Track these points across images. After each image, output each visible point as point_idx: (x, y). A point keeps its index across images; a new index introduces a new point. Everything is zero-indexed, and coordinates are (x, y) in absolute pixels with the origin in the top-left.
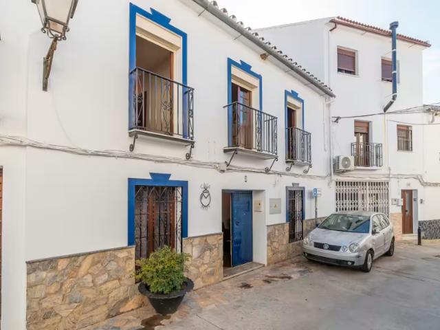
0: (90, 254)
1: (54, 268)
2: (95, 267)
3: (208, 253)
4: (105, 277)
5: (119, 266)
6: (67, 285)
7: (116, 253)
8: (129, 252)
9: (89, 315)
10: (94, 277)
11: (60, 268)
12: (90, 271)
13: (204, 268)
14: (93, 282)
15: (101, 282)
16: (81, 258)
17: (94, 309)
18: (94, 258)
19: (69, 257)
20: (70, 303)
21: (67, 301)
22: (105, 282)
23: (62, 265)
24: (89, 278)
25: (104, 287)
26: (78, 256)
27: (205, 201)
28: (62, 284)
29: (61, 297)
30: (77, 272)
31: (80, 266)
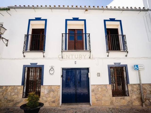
0: (10, 86)
1: (2, 88)
2: (11, 90)
3: (52, 93)
4: (14, 94)
5: (18, 91)
6: (4, 94)
7: (17, 87)
8: (21, 87)
9: (8, 104)
10: (11, 93)
11: (3, 89)
12: (10, 91)
13: (50, 99)
14: (10, 94)
15: (12, 95)
16: (8, 87)
17: (10, 102)
18: (11, 87)
19: (6, 86)
20: (4, 99)
21: (4, 98)
22: (13, 95)
23: (4, 88)
24: (10, 93)
25: (13, 96)
26: (8, 86)
27: (51, 72)
28: (3, 93)
29: (3, 96)
30: (7, 90)
31: (8, 89)
